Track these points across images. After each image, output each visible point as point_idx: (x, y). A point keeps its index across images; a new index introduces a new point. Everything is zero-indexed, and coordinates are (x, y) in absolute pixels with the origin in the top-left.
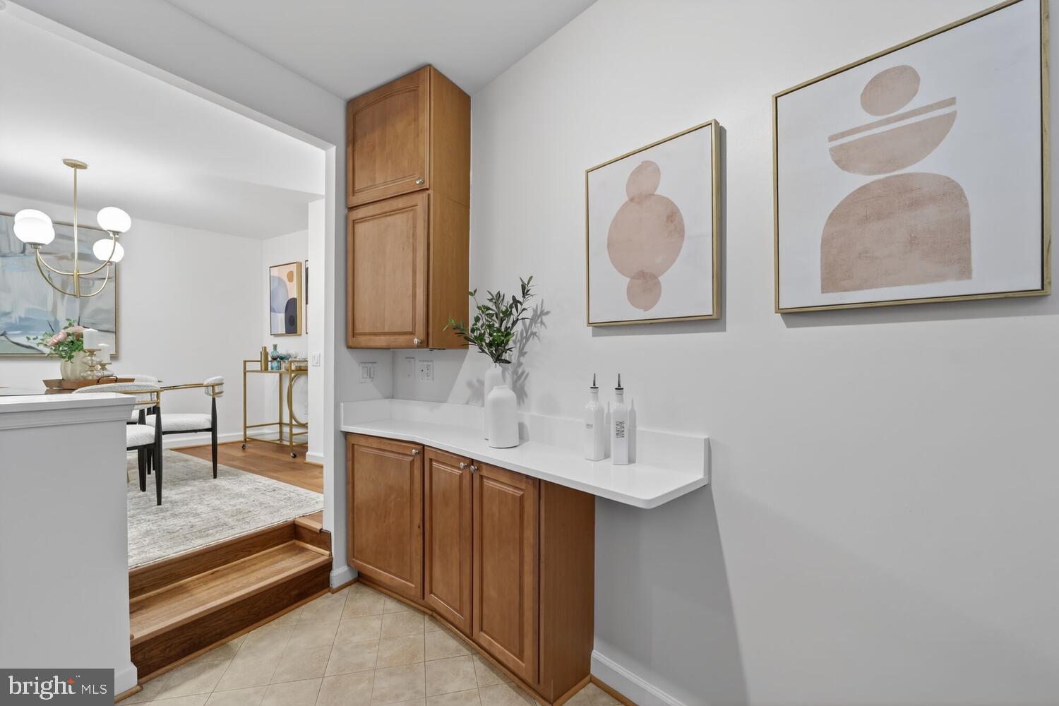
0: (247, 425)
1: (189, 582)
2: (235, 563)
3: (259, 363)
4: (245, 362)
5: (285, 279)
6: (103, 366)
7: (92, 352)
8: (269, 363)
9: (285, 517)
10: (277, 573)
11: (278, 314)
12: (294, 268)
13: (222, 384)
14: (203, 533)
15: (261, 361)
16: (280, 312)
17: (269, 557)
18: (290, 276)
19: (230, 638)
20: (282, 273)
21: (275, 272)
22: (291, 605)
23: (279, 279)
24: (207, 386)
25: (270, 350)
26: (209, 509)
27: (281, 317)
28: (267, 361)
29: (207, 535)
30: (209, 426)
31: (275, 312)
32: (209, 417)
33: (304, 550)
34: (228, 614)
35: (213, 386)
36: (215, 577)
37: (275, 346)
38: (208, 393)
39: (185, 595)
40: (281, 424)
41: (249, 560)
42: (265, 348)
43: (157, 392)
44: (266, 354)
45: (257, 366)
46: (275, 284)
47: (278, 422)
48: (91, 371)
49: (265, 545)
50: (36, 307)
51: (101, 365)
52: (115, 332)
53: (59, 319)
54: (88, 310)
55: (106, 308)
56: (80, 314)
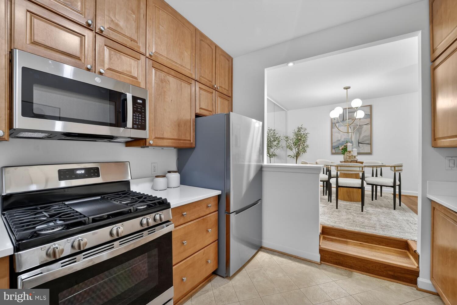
1: (350, 242)
2: (370, 244)
6: (355, 157)
7: (350, 152)
9: (403, 237)
10: (384, 258)
13: (402, 166)
14: (364, 227)
17: (388, 251)
19: (354, 270)
22: (386, 277)
24: (391, 167)
26: (376, 220)
29: (364, 228)
30: (392, 185)
32: (392, 180)
33: (409, 257)
34: (355, 260)
35: (394, 167)
36: (361, 245)
38: (392, 170)
39: (345, 245)
41: (378, 247)
43: (362, 167)
48: (349, 158)
49: (388, 244)
50: (346, 137)
51: (354, 156)
52: (370, 144)
53: (353, 140)
54: (361, 136)
55: (367, 135)
56: (359, 138)
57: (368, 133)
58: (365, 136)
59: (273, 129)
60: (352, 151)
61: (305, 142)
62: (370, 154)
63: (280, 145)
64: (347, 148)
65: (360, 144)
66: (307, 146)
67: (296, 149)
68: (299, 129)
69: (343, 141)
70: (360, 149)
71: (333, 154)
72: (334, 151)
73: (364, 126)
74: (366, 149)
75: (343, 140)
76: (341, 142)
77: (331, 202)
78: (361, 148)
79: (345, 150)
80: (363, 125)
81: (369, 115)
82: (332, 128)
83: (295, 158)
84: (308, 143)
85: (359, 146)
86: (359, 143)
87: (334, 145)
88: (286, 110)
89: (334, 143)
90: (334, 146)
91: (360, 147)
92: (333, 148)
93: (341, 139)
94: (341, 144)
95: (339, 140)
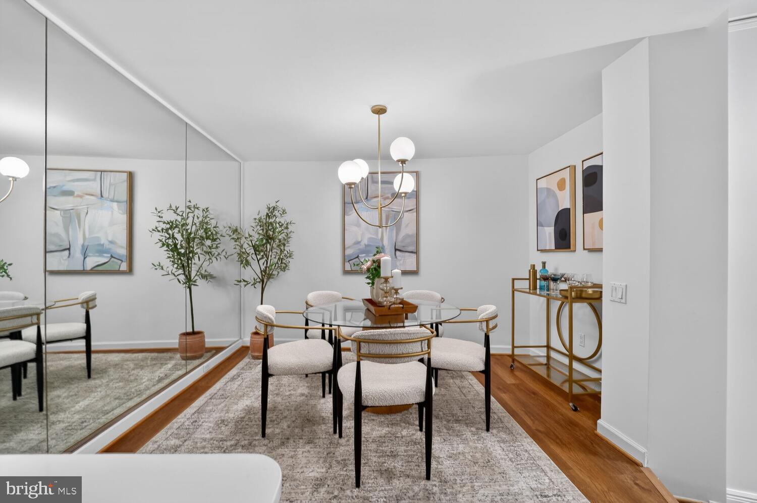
0: (515, 345)
3: (528, 281)
4: (513, 280)
5: (555, 188)
7: (386, 280)
8: (538, 281)
11: (545, 228)
12: (566, 174)
15: (529, 279)
16: (548, 226)
18: (561, 185)
20: (551, 183)
21: (543, 184)
23: (548, 190)
25: (539, 268)
27: (549, 232)
28: (535, 279)
31: (542, 226)
37: (544, 264)
40: (548, 347)
42: (534, 266)
43: (428, 340)
44: (535, 272)
45: (525, 285)
46: (542, 196)
47: (546, 345)
48: (385, 297)
50: (373, 236)
51: (395, 290)
52: (416, 252)
53: (384, 244)
54: (400, 237)
55: (410, 234)
56: (396, 239)
57: (412, 230)
58: (407, 236)
59: (202, 206)
60: (392, 277)
61: (284, 245)
62: (416, 273)
63: (219, 250)
64: (379, 267)
65: (398, 253)
66: (290, 255)
67: (261, 262)
68: (271, 212)
69: (366, 244)
70: (398, 263)
71: (346, 272)
72: (348, 268)
73: (405, 214)
74: (409, 262)
75: (365, 242)
76: (362, 246)
77: (340, 436)
78: (399, 260)
79: (375, 272)
80: (403, 212)
81: (414, 191)
82: (344, 214)
83: (259, 286)
84: (291, 247)
85: (396, 257)
86: (396, 250)
87: (348, 252)
88: (240, 161)
89: (349, 247)
90: (349, 256)
91: (399, 257)
92: (345, 259)
93: (361, 240)
94: (362, 252)
95: (358, 243)
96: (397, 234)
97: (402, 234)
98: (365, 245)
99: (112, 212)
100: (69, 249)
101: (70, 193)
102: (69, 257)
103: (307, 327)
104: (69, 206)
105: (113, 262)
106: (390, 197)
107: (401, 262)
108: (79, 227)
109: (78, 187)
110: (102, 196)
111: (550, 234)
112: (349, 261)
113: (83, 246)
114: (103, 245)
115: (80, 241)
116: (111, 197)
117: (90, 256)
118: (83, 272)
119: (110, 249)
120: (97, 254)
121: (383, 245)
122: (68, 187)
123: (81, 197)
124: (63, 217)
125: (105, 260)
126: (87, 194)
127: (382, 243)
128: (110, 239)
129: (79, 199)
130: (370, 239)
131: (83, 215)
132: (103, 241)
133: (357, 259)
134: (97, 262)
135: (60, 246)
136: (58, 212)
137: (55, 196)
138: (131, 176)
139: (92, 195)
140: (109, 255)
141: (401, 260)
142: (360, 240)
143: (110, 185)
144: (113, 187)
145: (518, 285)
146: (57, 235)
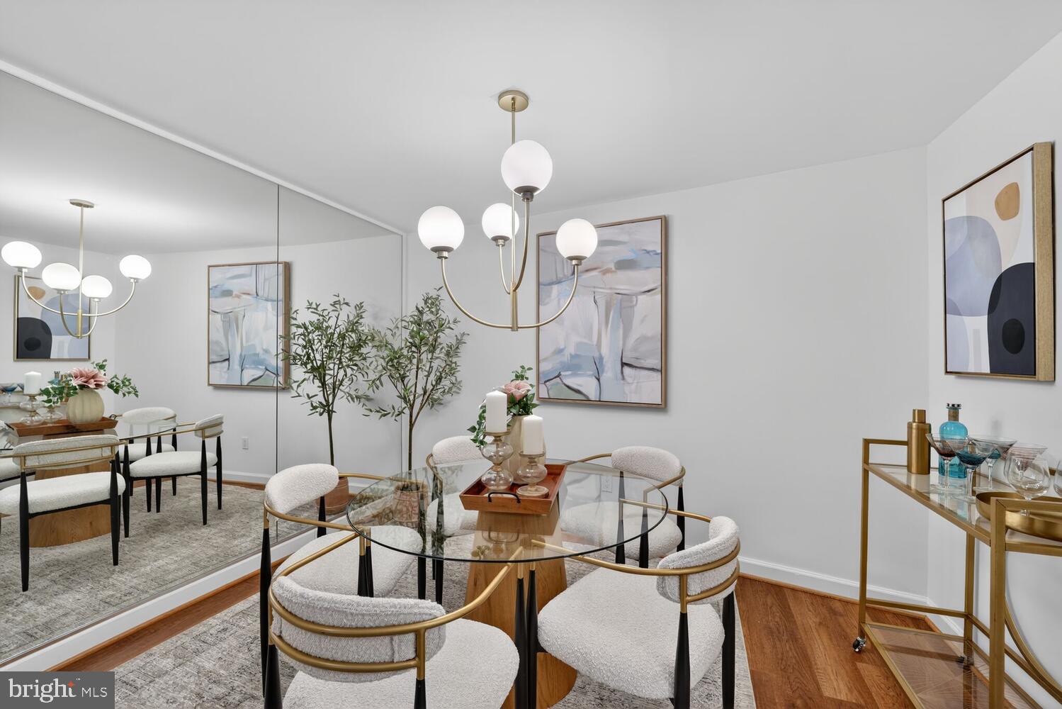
3: (905, 448)
4: (867, 443)
11: (966, 319)
12: (1022, 172)
15: (908, 444)
16: (973, 313)
20: (980, 204)
21: (957, 208)
23: (972, 222)
25: (937, 418)
27: (975, 330)
28: (926, 447)
31: (957, 312)
37: (954, 410)
40: (969, 618)
42: (923, 414)
45: (899, 455)
47: (964, 611)
50: (585, 341)
52: (660, 370)
53: (603, 355)
54: (631, 341)
55: (651, 334)
56: (624, 344)
57: (653, 327)
58: (643, 339)
62: (661, 407)
65: (627, 370)
68: (432, 302)
69: (573, 353)
70: (627, 389)
71: (541, 401)
72: (544, 393)
73: (641, 298)
74: (648, 388)
75: (571, 350)
76: (565, 358)
78: (629, 383)
80: (636, 295)
81: (657, 254)
82: (538, 302)
85: (623, 378)
86: (623, 364)
87: (545, 367)
88: (400, 232)
89: (545, 359)
90: (545, 373)
91: (629, 380)
92: (540, 379)
93: (565, 347)
94: (567, 367)
95: (560, 351)
96: (625, 337)
97: (634, 337)
98: (571, 355)
99: (267, 313)
100: (228, 360)
101: (228, 293)
102: (228, 369)
103: (322, 523)
104: (228, 309)
105: (268, 375)
106: (614, 269)
107: (633, 387)
108: (238, 332)
109: (235, 286)
110: (257, 295)
111: (976, 332)
112: (546, 382)
113: (241, 355)
114: (258, 354)
115: (238, 351)
116: (266, 295)
117: (247, 368)
118: (240, 388)
119: (265, 359)
120: (253, 366)
121: (600, 355)
122: (229, 285)
123: (238, 297)
124: (223, 321)
125: (260, 373)
126: (244, 294)
127: (599, 351)
128: (264, 348)
129: (236, 299)
130: (579, 345)
131: (240, 317)
132: (259, 350)
133: (558, 379)
134: (253, 376)
135: (221, 356)
136: (219, 316)
137: (216, 297)
138: (288, 267)
139: (249, 294)
140: (264, 367)
141: (632, 383)
142: (562, 347)
143: (265, 280)
144: (267, 283)
145: (879, 454)
146: (217, 343)
